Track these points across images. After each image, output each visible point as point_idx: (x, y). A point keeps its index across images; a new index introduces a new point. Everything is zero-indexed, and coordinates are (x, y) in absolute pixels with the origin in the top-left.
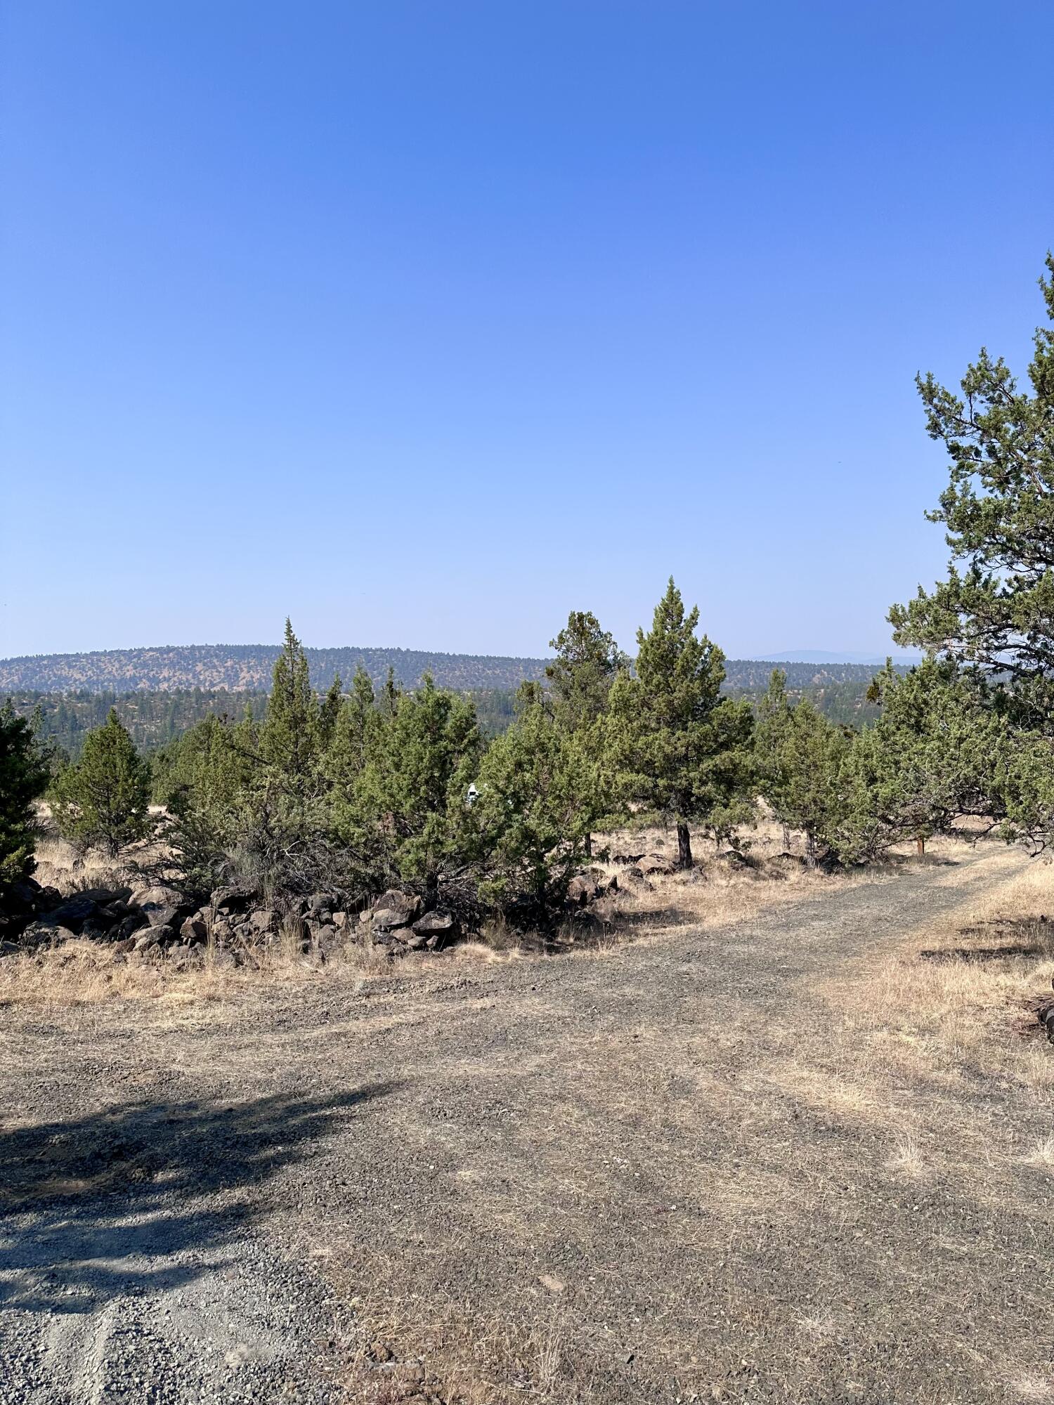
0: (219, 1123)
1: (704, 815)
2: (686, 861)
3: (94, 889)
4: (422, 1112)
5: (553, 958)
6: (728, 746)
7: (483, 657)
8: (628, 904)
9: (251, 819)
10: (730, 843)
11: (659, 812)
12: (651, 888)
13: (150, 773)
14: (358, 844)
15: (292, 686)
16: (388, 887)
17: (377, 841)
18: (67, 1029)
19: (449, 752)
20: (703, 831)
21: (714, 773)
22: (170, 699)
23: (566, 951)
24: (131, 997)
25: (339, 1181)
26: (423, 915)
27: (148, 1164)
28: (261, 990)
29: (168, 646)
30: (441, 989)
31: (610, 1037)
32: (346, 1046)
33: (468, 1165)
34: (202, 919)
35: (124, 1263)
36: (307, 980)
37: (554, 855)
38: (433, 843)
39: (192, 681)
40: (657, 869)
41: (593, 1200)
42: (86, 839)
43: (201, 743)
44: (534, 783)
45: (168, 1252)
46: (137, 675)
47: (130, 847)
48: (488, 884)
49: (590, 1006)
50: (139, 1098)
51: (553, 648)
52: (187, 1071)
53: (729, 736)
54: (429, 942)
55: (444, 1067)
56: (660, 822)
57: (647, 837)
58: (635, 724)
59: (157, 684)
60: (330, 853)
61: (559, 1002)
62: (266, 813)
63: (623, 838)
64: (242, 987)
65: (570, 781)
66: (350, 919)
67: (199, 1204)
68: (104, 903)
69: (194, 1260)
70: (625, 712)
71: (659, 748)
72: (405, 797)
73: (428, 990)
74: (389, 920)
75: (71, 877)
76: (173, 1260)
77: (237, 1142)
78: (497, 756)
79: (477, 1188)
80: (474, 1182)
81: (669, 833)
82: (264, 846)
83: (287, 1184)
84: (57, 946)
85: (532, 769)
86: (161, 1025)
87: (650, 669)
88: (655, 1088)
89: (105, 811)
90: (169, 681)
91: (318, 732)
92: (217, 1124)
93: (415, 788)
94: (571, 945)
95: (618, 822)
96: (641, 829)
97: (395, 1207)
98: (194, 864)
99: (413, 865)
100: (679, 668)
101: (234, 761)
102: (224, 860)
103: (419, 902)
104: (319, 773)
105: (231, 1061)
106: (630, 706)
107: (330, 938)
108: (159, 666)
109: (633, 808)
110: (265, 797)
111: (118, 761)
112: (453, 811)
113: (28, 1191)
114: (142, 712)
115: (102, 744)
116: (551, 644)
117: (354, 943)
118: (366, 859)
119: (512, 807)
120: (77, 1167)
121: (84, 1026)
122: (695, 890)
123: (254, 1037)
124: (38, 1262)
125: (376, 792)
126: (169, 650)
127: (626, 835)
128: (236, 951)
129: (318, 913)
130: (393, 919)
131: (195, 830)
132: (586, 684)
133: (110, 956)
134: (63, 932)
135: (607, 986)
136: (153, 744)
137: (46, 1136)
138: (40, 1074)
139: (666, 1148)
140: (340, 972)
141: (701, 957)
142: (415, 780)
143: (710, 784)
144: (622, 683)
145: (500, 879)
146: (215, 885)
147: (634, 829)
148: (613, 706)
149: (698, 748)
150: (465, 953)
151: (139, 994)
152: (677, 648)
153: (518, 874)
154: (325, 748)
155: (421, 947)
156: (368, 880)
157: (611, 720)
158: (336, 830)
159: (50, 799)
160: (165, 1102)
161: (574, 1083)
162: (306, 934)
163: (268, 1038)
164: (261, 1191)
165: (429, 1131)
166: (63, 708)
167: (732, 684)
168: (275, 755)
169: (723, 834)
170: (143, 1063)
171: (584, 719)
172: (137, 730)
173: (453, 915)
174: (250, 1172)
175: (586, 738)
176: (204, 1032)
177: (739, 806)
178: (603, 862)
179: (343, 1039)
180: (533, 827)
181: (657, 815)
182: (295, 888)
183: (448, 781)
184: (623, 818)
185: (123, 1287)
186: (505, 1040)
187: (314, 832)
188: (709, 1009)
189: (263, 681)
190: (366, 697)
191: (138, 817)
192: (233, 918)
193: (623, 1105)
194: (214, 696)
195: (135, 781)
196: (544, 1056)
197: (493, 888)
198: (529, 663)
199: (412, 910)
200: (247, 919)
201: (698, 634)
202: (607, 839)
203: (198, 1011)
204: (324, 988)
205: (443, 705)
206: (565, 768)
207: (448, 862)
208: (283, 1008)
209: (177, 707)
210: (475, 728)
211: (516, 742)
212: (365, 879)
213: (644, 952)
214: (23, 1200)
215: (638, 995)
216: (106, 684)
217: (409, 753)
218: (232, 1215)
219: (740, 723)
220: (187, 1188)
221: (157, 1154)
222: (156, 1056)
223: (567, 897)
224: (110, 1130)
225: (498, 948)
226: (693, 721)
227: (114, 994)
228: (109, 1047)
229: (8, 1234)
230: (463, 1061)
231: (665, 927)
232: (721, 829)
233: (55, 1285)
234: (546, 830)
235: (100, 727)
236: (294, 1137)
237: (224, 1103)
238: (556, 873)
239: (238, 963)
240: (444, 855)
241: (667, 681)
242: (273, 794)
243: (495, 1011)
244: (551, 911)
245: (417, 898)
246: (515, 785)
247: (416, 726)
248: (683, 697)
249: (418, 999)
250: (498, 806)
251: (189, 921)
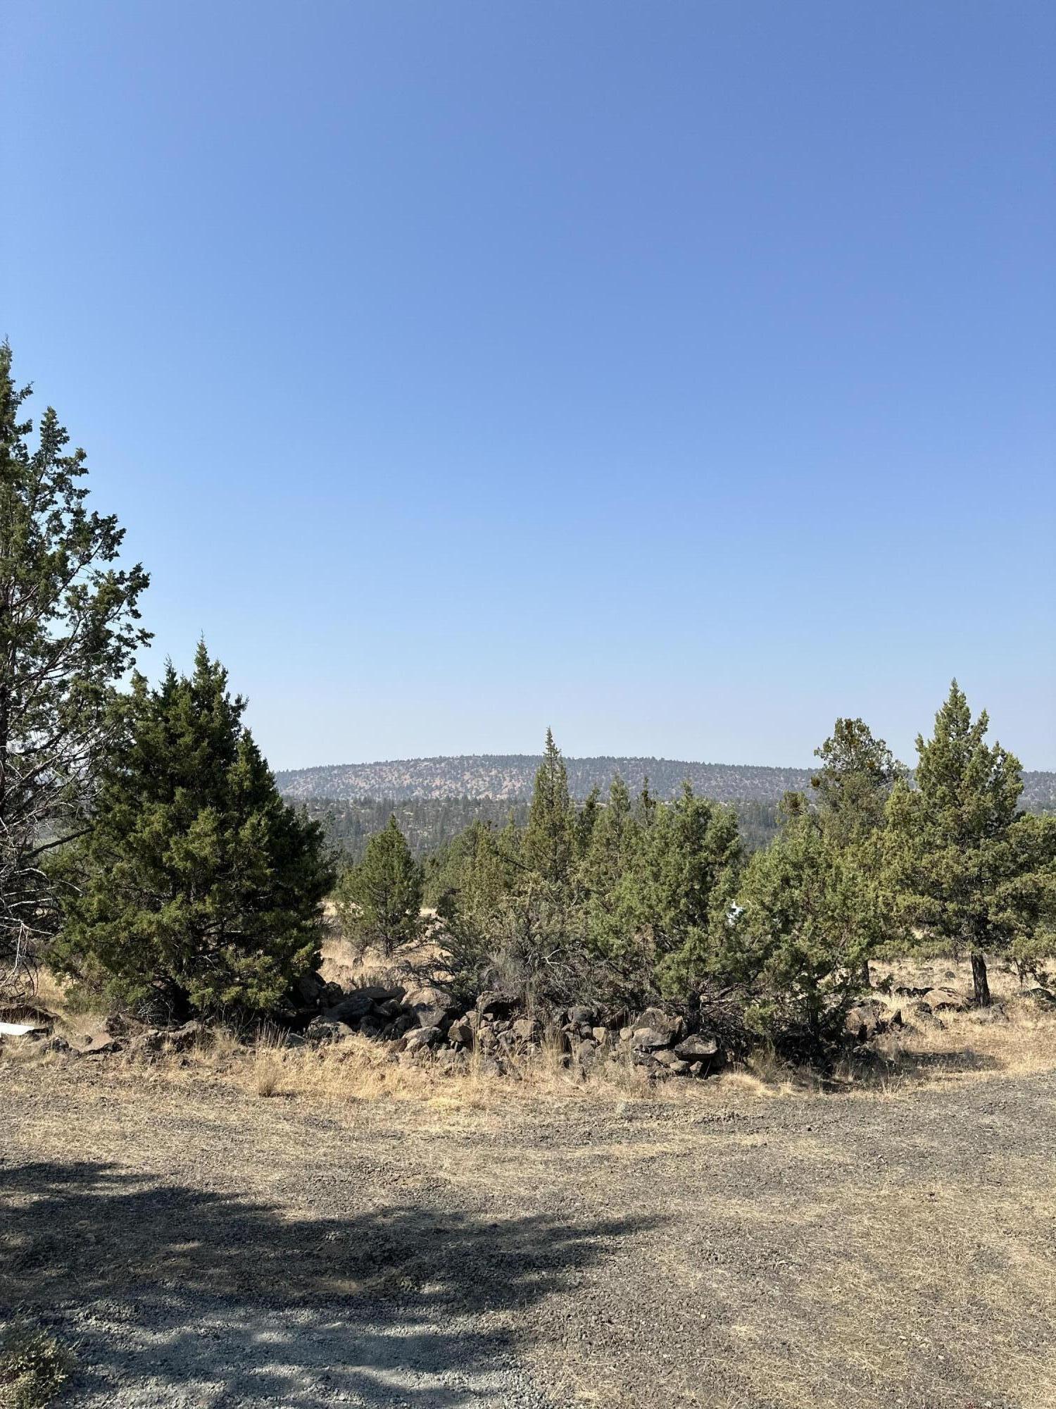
0: (485, 1238)
1: (1003, 945)
2: (982, 997)
3: (371, 987)
4: (691, 1253)
5: (830, 1097)
6: (1029, 867)
7: (740, 767)
8: (915, 1043)
9: (514, 924)
10: (1036, 979)
11: (949, 940)
12: (942, 1026)
13: (423, 876)
14: (617, 956)
15: (552, 795)
16: (649, 1005)
17: (636, 954)
18: (344, 1125)
19: (709, 864)
20: (1001, 964)
21: (1014, 898)
22: (440, 806)
23: (844, 1090)
24: (401, 1098)
25: (605, 1318)
26: (685, 1038)
27: (416, 1272)
28: (524, 1102)
29: (440, 757)
30: (706, 1119)
31: (901, 1192)
32: (610, 1170)
33: (744, 1319)
34: (468, 1023)
35: (392, 1375)
36: (568, 1096)
37: (828, 982)
38: (695, 961)
39: (460, 789)
40: (948, 1005)
41: (889, 1381)
42: (365, 938)
43: (468, 848)
44: (804, 901)
45: (435, 1370)
46: (414, 783)
47: (403, 947)
48: (755, 1009)
49: (875, 1154)
50: (408, 1203)
51: (818, 757)
52: (453, 1179)
53: (1030, 856)
54: (693, 1068)
55: (713, 1205)
56: (950, 951)
57: (935, 968)
58: (917, 840)
59: (430, 792)
60: (589, 963)
61: (840, 1146)
62: (528, 919)
63: (906, 968)
64: (505, 1098)
65: (844, 900)
66: (610, 1036)
67: (463, 1324)
68: (380, 1001)
69: (460, 1383)
70: (905, 826)
71: (947, 867)
72: (664, 910)
73: (692, 1120)
74: (650, 1040)
75: (351, 974)
76: (439, 1380)
77: (502, 1261)
78: (761, 870)
79: (754, 1348)
80: (750, 1339)
81: (961, 965)
82: (526, 952)
83: (552, 1314)
84: (337, 1042)
85: (801, 885)
86: (429, 1129)
87: (933, 779)
88: (957, 1257)
89: (382, 912)
90: (441, 788)
91: (576, 840)
92: (482, 1239)
93: (674, 900)
94: (850, 1084)
95: (900, 949)
96: (927, 958)
97: (665, 1356)
98: (461, 967)
99: (674, 983)
100: (967, 779)
101: (497, 866)
102: (487, 964)
103: (681, 1024)
104: (578, 881)
105: (495, 1174)
106: (910, 820)
107: (591, 1054)
108: (433, 775)
109: (918, 934)
110: (527, 903)
111: (395, 864)
112: (715, 926)
113: (306, 1286)
114: (417, 818)
115: (383, 848)
116: (816, 753)
117: (615, 1061)
118: (626, 973)
119: (780, 926)
120: (351, 1267)
121: (359, 1124)
122: (994, 1031)
123: (517, 1151)
124: (313, 1361)
125: (635, 903)
126: (442, 760)
127: (910, 965)
128: (500, 1059)
129: (579, 1026)
130: (655, 1039)
131: (463, 933)
132: (858, 796)
133: (384, 1055)
134: (343, 1028)
135: (896, 1133)
136: (425, 849)
137: (323, 1232)
138: (319, 1167)
139: (974, 1329)
140: (601, 1091)
141: (1008, 1109)
142: (675, 892)
143: (1009, 910)
144: (901, 794)
145: (768, 1005)
146: (480, 989)
147: (920, 959)
148: (891, 820)
149: (994, 870)
150: (732, 1083)
151: (409, 1095)
152: (964, 756)
153: (788, 1001)
154: (583, 856)
155: (684, 1072)
156: (627, 996)
157: (890, 836)
158: (595, 940)
159: (335, 899)
160: (432, 1209)
161: (860, 1240)
162: (567, 1048)
163: (531, 1153)
164: (525, 1318)
165: (700, 1275)
166: (349, 814)
167: (1028, 798)
168: (536, 862)
169: (1027, 968)
170: (412, 1166)
171: (857, 834)
172: (411, 835)
173: (718, 1041)
174: (514, 1295)
175: (860, 855)
176: (470, 1141)
177: (1046, 936)
178: (885, 992)
179: (606, 1163)
180: (804, 950)
181: (947, 943)
182: (555, 998)
183: (710, 894)
184: (906, 945)
185: (391, 1401)
186: (780, 1183)
187: (574, 941)
188: (1019, 1171)
189: (524, 789)
190: (622, 804)
191: (411, 918)
192: (497, 1025)
193: (919, 1272)
194: (479, 804)
195: (410, 883)
196: (825, 1205)
197: (761, 1014)
198: (791, 773)
199: (674, 1031)
200: (510, 1027)
201: (988, 741)
202: (887, 968)
203: (463, 1118)
204: (585, 1107)
205: (703, 814)
206: (838, 886)
207: (710, 982)
208: (545, 1123)
209: (446, 814)
210: (737, 839)
211: (781, 856)
212: (624, 995)
213: (939, 1098)
214: (301, 1294)
215: (932, 1147)
216: (386, 791)
217: (668, 863)
218: (497, 1339)
219: (1044, 841)
220: (453, 1303)
221: (425, 1264)
222: (424, 1161)
223: (844, 1031)
224: (381, 1233)
225: (768, 1081)
226: (986, 838)
227: (387, 1094)
228: (381, 1148)
229: (287, 1327)
230: (733, 1201)
231: (960, 1072)
232: (1024, 962)
233: (329, 1388)
234: (818, 954)
235: (381, 831)
236: (558, 1262)
237: (488, 1218)
238: (832, 1002)
239: (502, 1072)
240: (706, 974)
241: (954, 793)
242: (535, 900)
243: (767, 1150)
244: (825, 1045)
245: (679, 1019)
246: (782, 902)
247: (674, 835)
248: (973, 810)
249: (682, 1128)
250: (764, 925)
251: (457, 1024)
